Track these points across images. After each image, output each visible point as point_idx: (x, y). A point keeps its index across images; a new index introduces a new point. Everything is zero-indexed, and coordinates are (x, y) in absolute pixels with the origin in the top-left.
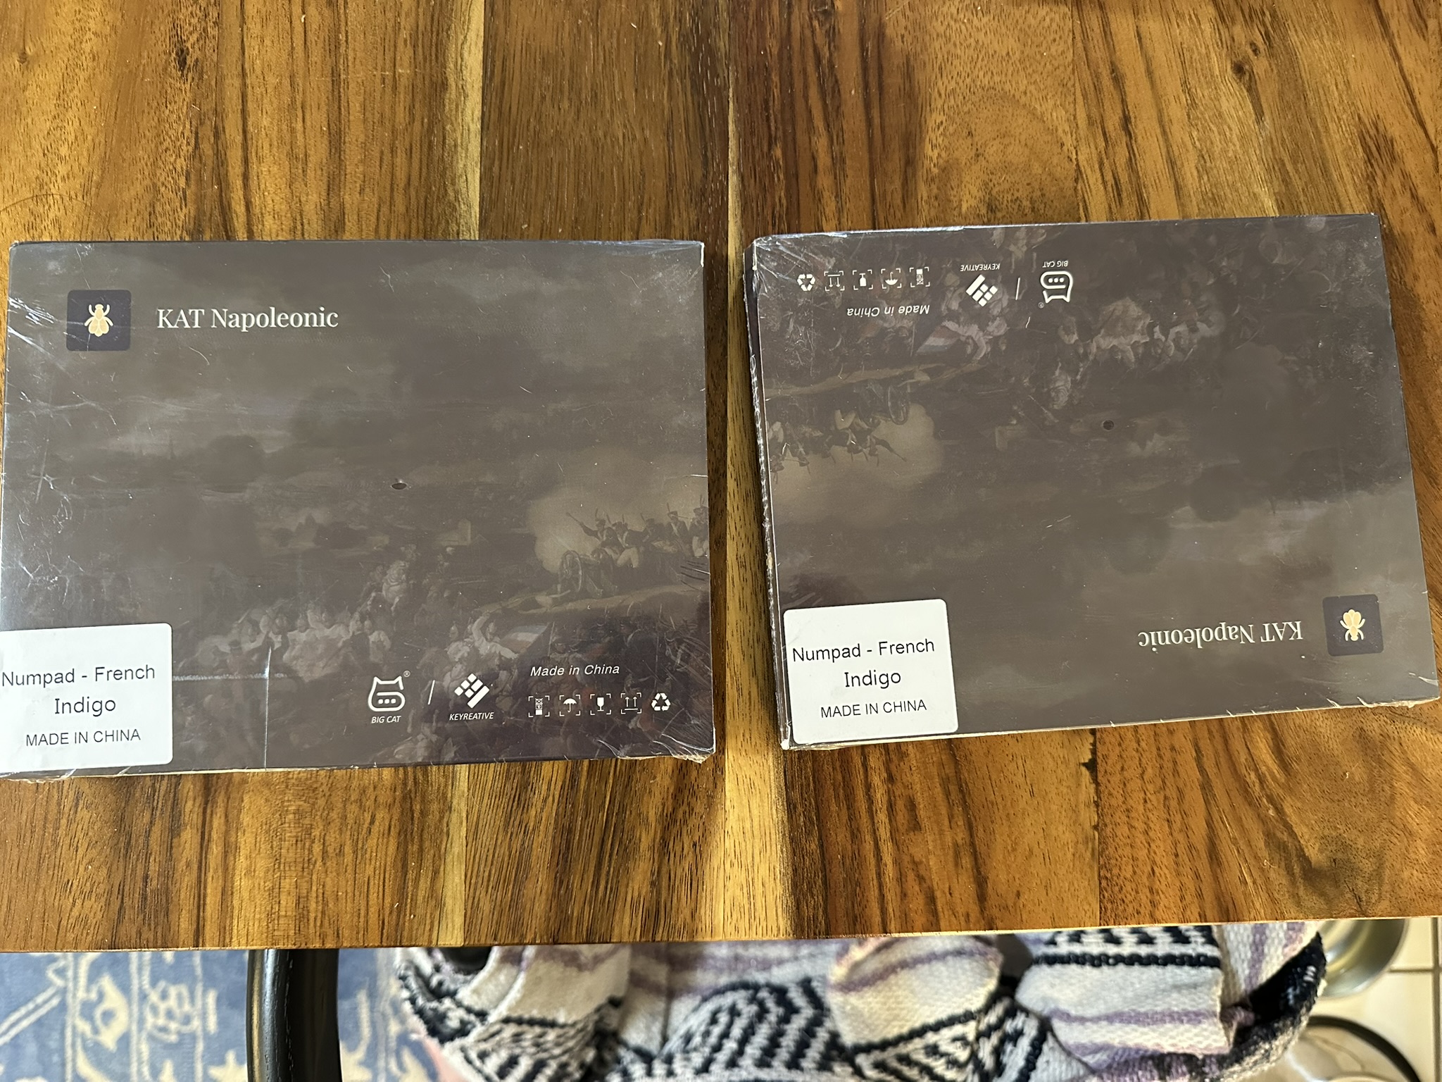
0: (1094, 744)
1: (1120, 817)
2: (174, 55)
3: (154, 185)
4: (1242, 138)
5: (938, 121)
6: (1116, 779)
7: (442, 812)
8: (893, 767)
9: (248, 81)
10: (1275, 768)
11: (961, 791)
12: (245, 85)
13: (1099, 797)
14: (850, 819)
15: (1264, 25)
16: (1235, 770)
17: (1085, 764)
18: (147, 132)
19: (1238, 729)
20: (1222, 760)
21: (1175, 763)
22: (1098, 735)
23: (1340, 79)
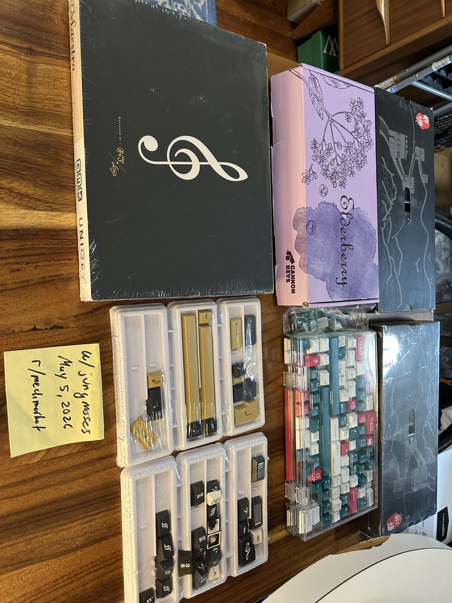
0: (42, 329)
1: (17, 340)
6: (31, 337)
7: (12, 118)
8: (31, 264)
11: (24, 286)
13: (24, 332)
14: (13, 250)
17: (35, 327)
22: (45, 331)
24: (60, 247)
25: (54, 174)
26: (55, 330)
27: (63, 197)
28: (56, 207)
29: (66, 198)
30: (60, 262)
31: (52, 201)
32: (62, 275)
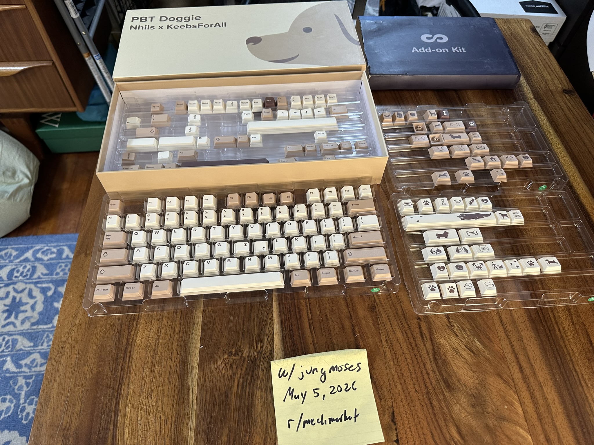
10: (459, 439)
16: (446, 440)
17: (395, 441)
21: (425, 439)
22: (398, 430)
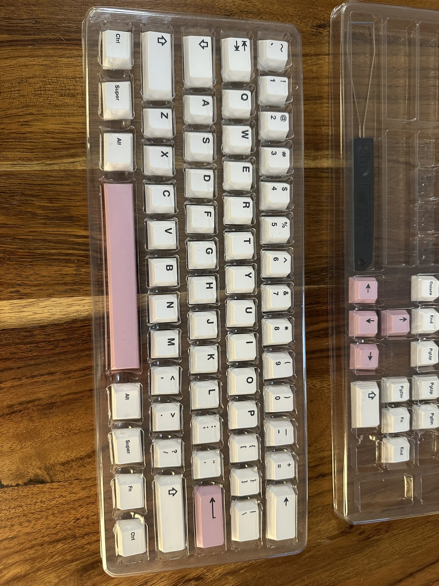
0: (11, 486)
2: (323, 22)
3: (261, 13)
4: (319, 531)
5: (317, 385)
9: (313, 57)
12: (312, 56)
15: (373, 536)
18: (286, 10)
19: (25, 557)
20: (7, 551)
23: (351, 574)
24: (35, 356)
25: (22, 237)
26: (32, 486)
27: (37, 274)
28: (27, 291)
29: (44, 274)
30: (35, 379)
31: (19, 282)
32: (39, 400)
